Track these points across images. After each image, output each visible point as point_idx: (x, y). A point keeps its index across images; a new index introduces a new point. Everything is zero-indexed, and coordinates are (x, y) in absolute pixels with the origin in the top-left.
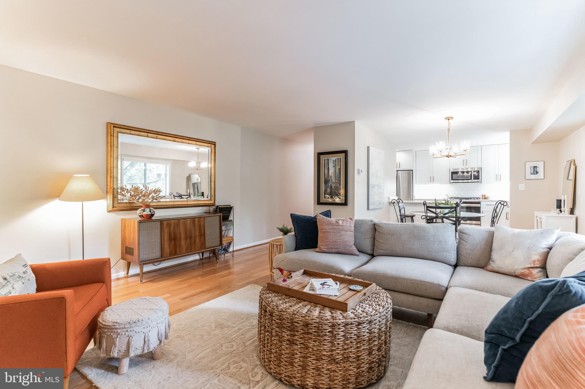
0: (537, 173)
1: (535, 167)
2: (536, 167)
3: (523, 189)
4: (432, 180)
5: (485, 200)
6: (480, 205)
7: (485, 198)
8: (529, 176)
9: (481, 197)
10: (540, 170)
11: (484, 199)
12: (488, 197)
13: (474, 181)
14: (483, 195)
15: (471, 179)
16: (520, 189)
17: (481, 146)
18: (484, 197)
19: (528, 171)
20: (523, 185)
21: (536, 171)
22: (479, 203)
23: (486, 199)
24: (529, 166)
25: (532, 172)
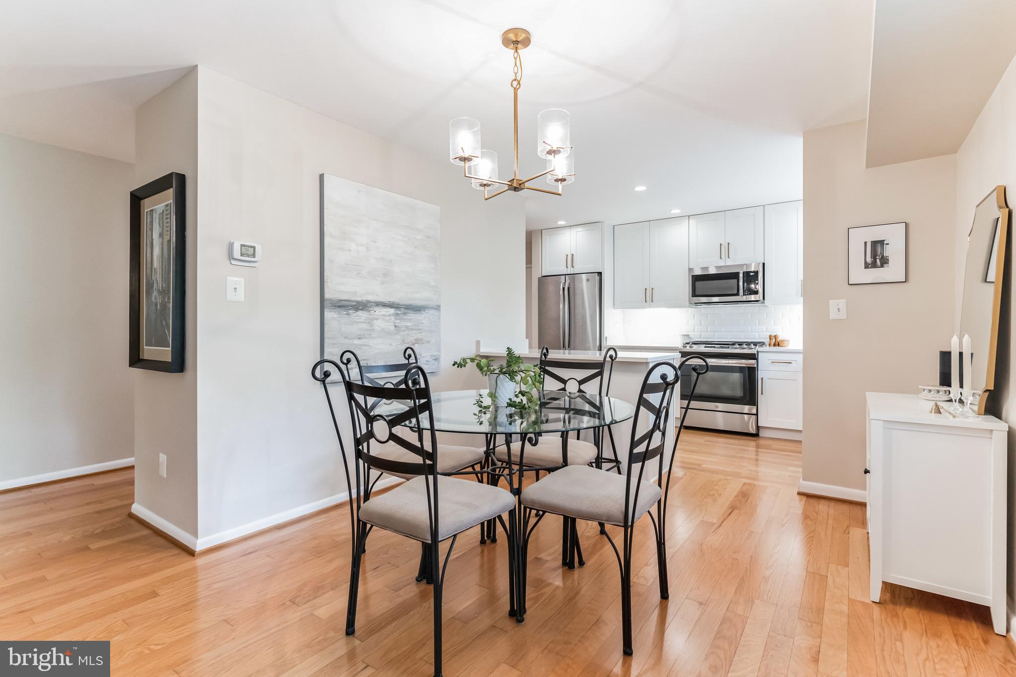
0: (884, 261)
1: (878, 245)
2: (882, 242)
3: (843, 315)
4: (649, 298)
5: (777, 349)
6: (754, 361)
7: (777, 343)
8: (860, 274)
9: (767, 341)
10: (894, 250)
11: (775, 345)
12: (783, 341)
13: (744, 298)
14: (770, 336)
15: (737, 294)
16: (831, 317)
17: (764, 206)
18: (774, 340)
19: (858, 256)
20: (842, 303)
21: (883, 256)
22: (753, 357)
23: (779, 345)
24: (860, 239)
25: (869, 260)
